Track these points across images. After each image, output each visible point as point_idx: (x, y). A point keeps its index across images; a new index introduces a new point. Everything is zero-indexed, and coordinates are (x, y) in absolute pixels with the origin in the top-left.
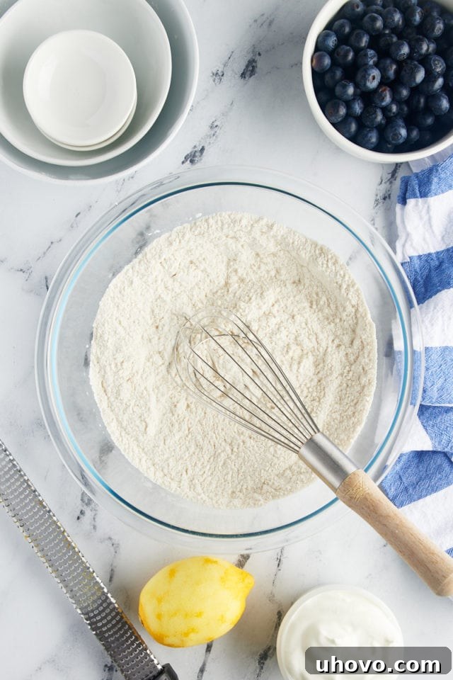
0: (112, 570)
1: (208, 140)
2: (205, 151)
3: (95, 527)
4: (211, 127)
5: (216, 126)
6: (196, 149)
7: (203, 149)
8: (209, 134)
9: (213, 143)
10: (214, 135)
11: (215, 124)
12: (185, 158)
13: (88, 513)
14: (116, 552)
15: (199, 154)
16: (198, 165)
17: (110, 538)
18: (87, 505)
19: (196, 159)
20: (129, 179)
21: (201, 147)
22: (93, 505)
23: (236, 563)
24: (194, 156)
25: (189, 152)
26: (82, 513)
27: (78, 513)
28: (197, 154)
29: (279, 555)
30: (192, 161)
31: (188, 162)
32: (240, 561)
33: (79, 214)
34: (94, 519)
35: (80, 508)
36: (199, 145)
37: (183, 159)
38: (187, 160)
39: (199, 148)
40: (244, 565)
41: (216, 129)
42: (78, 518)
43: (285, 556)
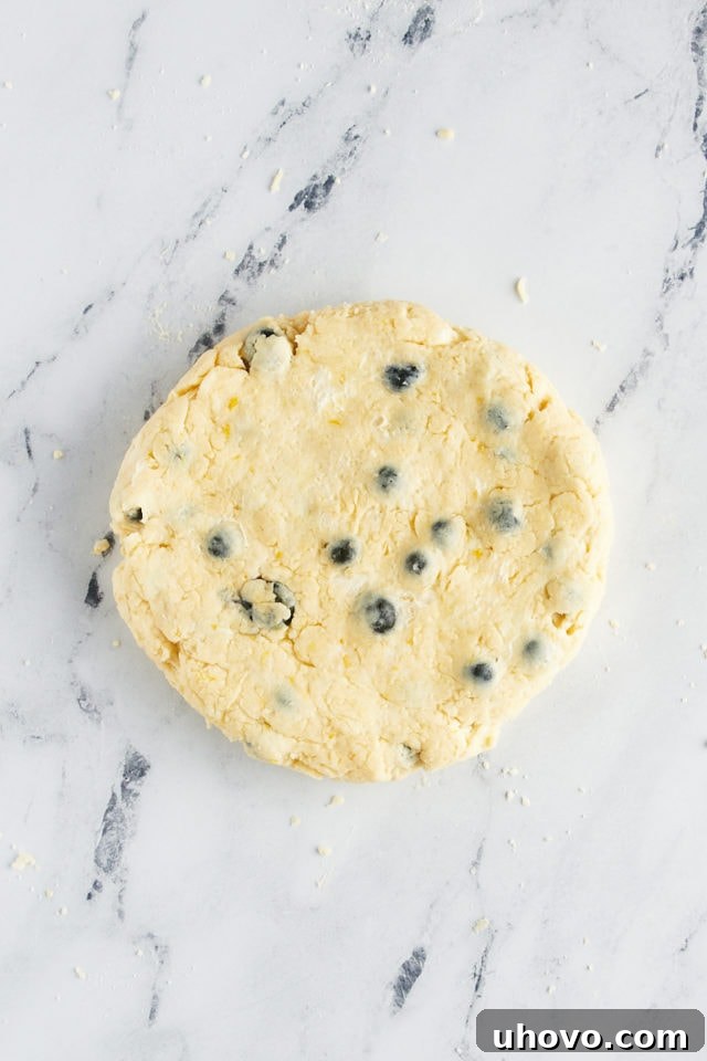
0: (155, 997)
1: (340, 165)
2: (334, 188)
3: (121, 914)
4: (346, 139)
5: (356, 137)
6: (317, 182)
7: (330, 181)
8: (341, 151)
9: (350, 169)
10: (351, 154)
11: (354, 133)
12: (296, 199)
13: (109, 887)
14: (162, 962)
15: (323, 191)
16: (319, 214)
17: (151, 936)
18: (105, 870)
19: (318, 201)
20: (186, 241)
21: (326, 178)
22: (118, 871)
23: (395, 982)
24: (313, 195)
25: (303, 189)
26: (96, 885)
27: (89, 887)
28: (320, 191)
29: (479, 966)
30: (309, 205)
31: (302, 205)
32: (402, 979)
33: (90, 306)
34: (120, 897)
35: (95, 876)
36: (324, 174)
37: (292, 201)
38: (299, 204)
39: (323, 180)
40: (410, 987)
41: (355, 143)
42: (90, 896)
43: (488, 968)
